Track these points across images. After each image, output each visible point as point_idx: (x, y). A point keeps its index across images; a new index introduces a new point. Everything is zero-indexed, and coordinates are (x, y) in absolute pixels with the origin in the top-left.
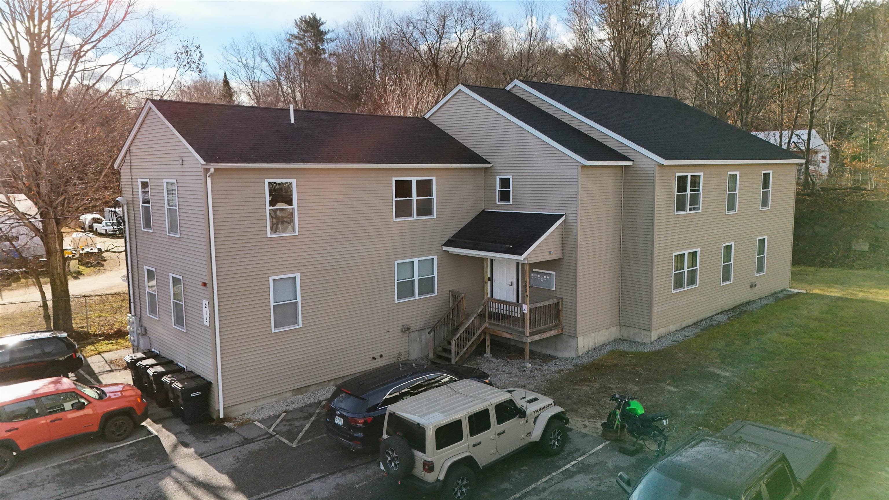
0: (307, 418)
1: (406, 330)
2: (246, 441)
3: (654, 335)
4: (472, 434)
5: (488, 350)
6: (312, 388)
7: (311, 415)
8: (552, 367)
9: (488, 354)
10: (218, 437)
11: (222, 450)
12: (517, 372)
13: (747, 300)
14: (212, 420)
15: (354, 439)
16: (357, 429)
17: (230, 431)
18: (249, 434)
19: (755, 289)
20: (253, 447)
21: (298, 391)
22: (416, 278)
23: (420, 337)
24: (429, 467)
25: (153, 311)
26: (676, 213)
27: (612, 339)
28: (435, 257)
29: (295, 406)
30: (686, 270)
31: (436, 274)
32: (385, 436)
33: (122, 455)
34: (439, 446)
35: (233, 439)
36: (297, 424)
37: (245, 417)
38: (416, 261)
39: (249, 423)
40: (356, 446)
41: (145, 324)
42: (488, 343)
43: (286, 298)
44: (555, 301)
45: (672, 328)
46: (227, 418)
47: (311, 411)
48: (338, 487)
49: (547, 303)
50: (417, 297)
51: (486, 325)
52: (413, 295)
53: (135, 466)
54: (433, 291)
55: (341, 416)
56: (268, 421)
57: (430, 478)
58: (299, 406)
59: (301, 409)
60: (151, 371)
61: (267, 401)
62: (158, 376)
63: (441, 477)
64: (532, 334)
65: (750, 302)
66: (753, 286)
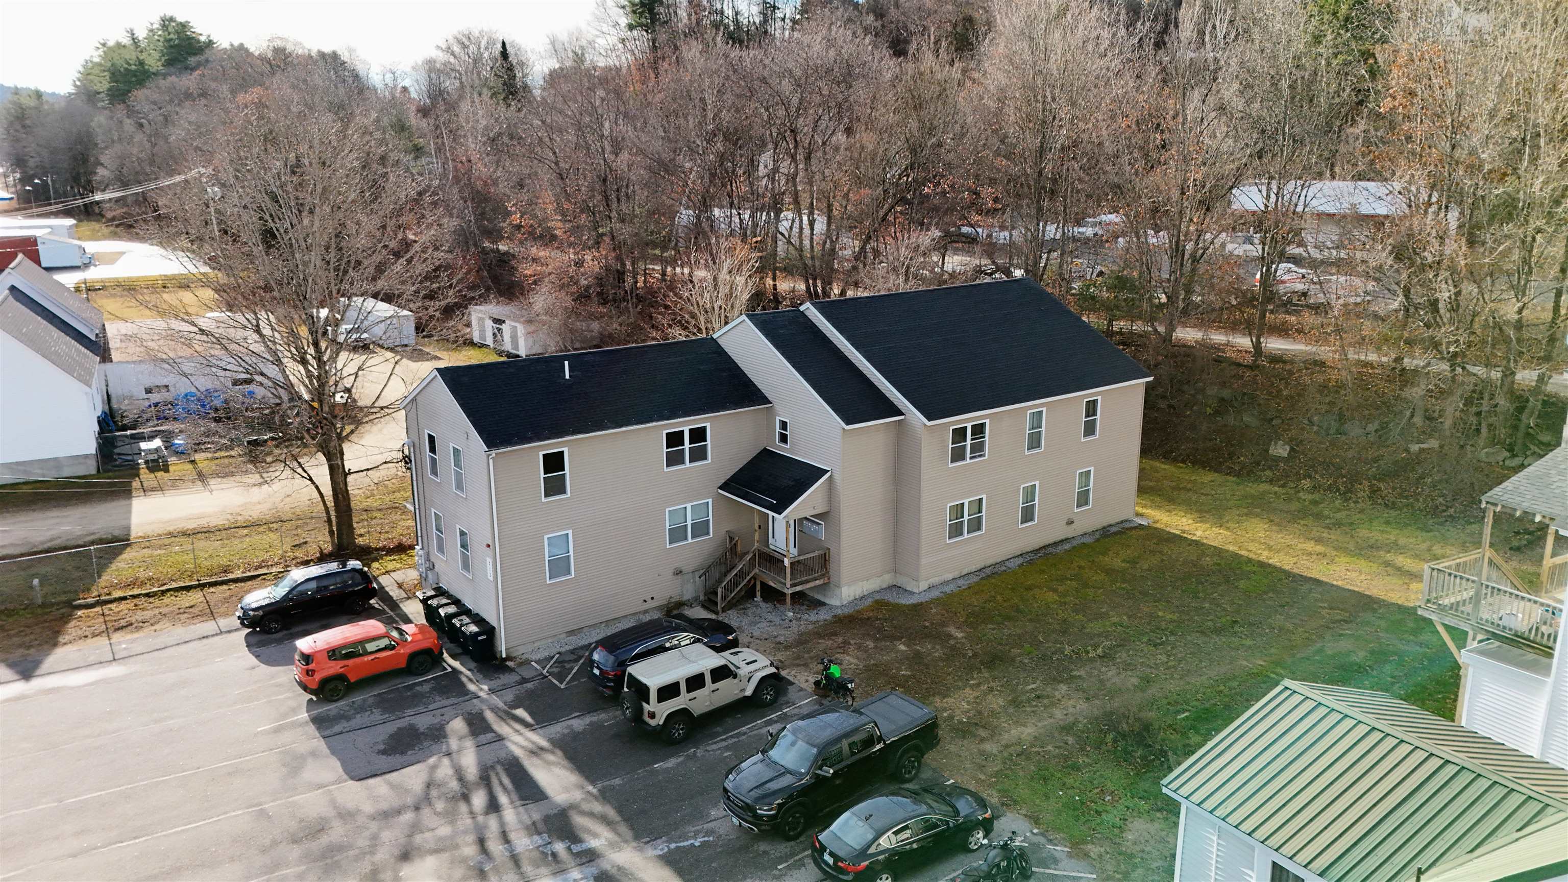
0: (576, 661)
1: (678, 572)
2: (524, 681)
3: (924, 586)
4: (688, 691)
5: (758, 594)
6: (585, 630)
7: (580, 657)
8: (813, 616)
9: (758, 598)
10: (501, 676)
11: (505, 687)
12: (777, 620)
13: (1063, 537)
14: (496, 658)
15: (606, 687)
16: (610, 680)
17: (511, 670)
18: (526, 673)
19: (1073, 526)
20: (529, 685)
21: (571, 633)
22: (689, 522)
23: (694, 578)
24: (652, 715)
25: (441, 549)
26: (950, 465)
27: (884, 586)
28: (710, 501)
29: (568, 648)
30: (966, 518)
31: (710, 517)
32: (626, 690)
33: (426, 688)
34: (660, 700)
35: (512, 678)
36: (568, 666)
37: (524, 657)
38: (689, 506)
39: (527, 662)
40: (608, 692)
41: (432, 559)
42: (758, 587)
43: (559, 553)
44: (821, 552)
45: (949, 576)
46: (509, 658)
47: (581, 652)
48: (591, 724)
49: (811, 555)
50: (690, 540)
51: (756, 571)
52: (686, 538)
53: (437, 698)
54: (708, 533)
55: (598, 668)
56: (542, 662)
57: (653, 723)
58: (571, 647)
59: (572, 652)
60: (442, 612)
61: (543, 642)
62: (450, 617)
63: (661, 723)
64: (793, 585)
65: (1066, 539)
66: (1070, 522)
